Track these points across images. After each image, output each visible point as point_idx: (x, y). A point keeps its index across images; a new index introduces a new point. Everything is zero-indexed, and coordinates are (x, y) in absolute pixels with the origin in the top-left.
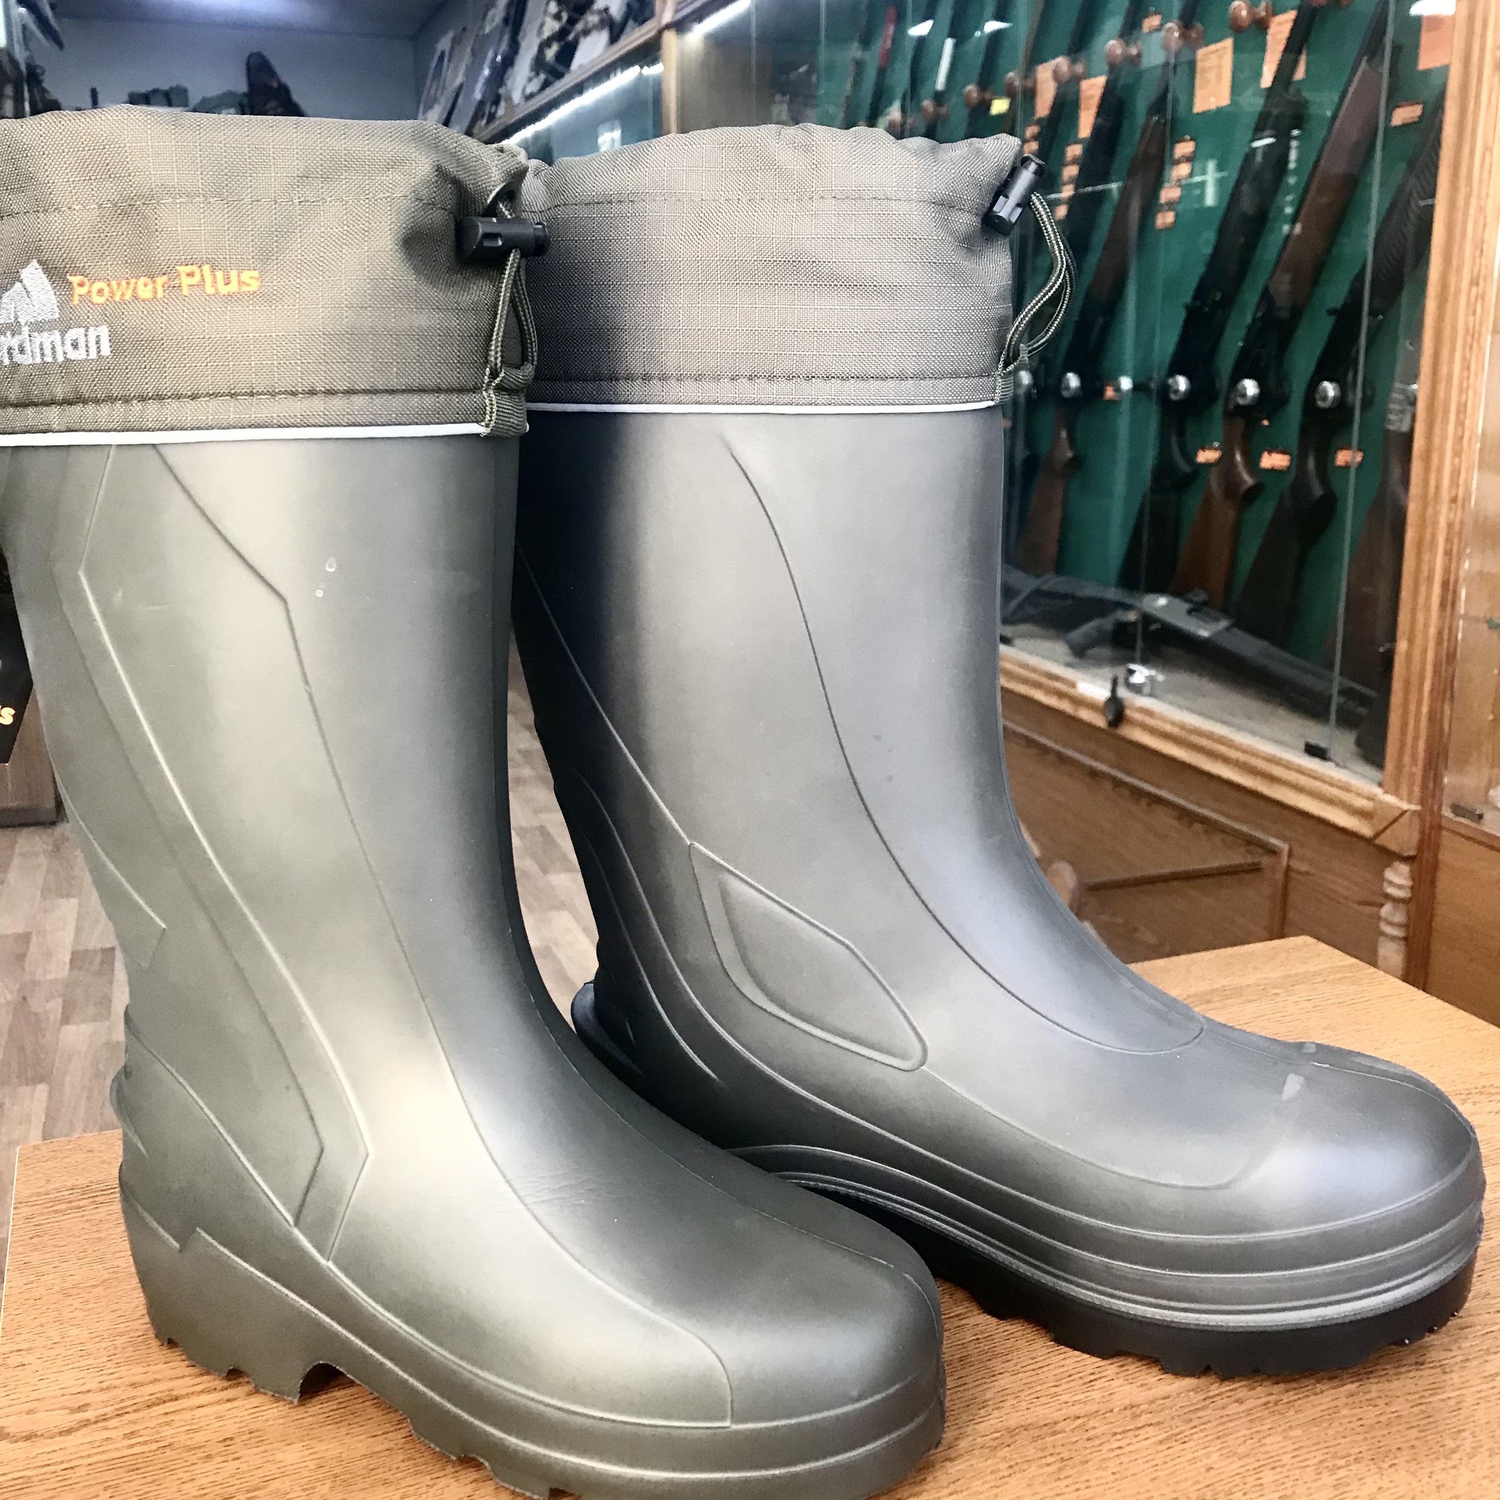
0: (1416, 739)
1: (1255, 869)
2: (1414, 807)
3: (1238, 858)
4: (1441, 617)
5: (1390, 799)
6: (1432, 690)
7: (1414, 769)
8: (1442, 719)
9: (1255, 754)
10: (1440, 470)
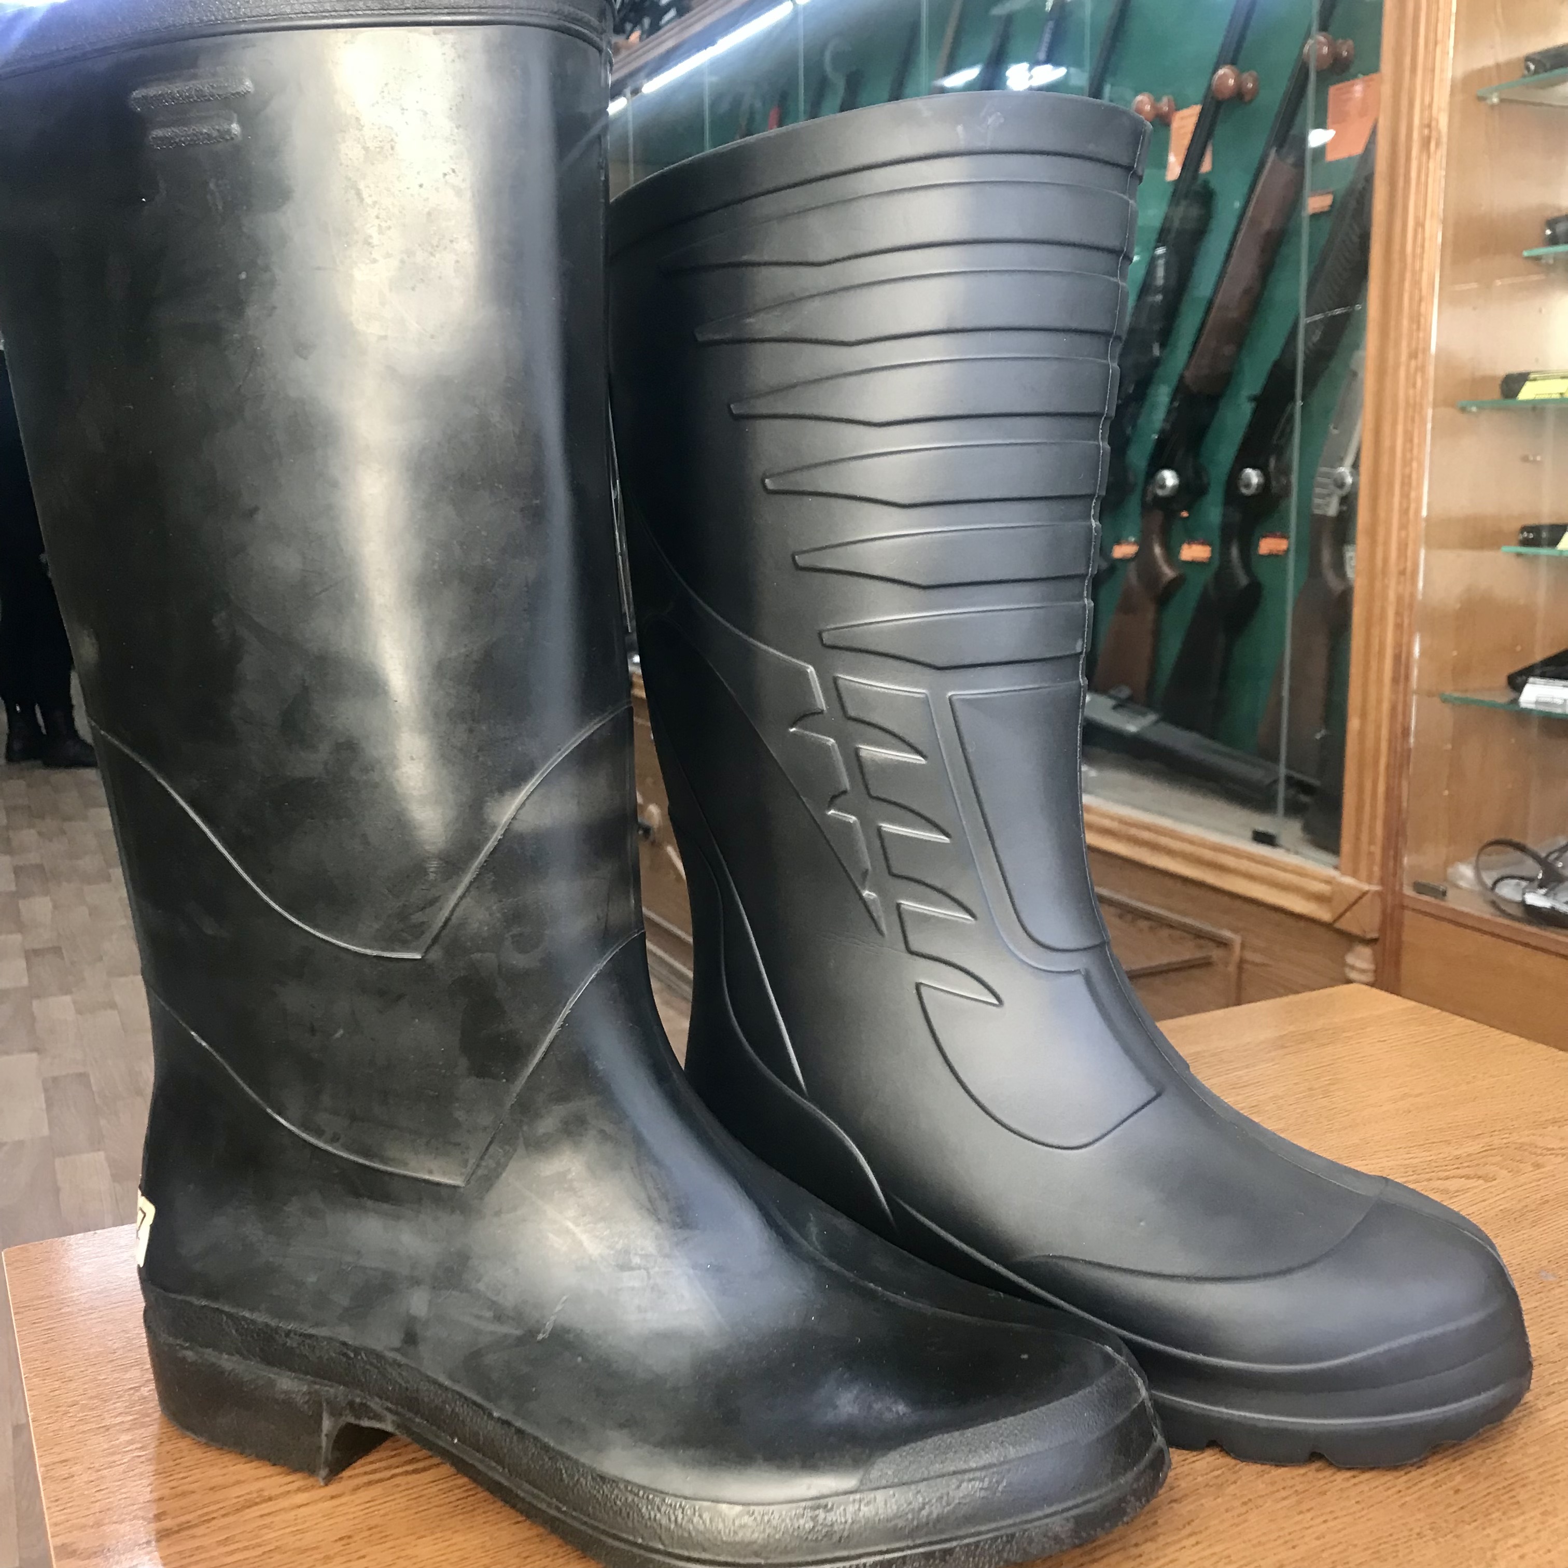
0: (1373, 817)
1: (1206, 963)
2: (1375, 888)
3: (1187, 952)
4: (1395, 691)
5: (1348, 880)
6: (1388, 766)
7: (1373, 848)
8: (1400, 797)
9: (1203, 844)
10: (1386, 543)
